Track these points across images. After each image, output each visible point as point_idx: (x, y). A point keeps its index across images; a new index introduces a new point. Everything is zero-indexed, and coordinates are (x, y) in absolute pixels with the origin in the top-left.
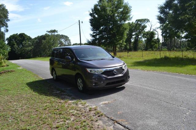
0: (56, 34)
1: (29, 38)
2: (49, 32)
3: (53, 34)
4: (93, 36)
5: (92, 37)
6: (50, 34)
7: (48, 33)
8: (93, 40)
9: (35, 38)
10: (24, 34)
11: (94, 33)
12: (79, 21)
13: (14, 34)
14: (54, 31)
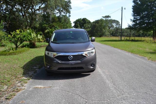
0: (109, 19)
1: (89, 22)
3: (107, 19)
4: (134, 21)
5: (132, 22)
7: (103, 18)
8: (134, 24)
9: (93, 22)
10: (86, 19)
11: (135, 18)
12: (122, 7)
13: (79, 19)
14: (108, 17)
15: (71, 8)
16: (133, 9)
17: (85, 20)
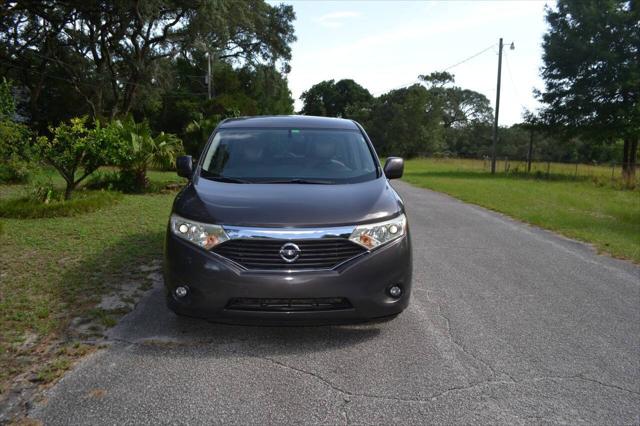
0: (448, 85)
1: (364, 95)
2: (426, 78)
3: (439, 85)
4: (547, 98)
5: (541, 101)
6: (428, 85)
7: (423, 83)
8: (548, 111)
9: (383, 98)
10: (351, 82)
11: (551, 86)
12: (501, 40)
13: (324, 82)
14: (445, 77)
15: (295, 39)
16: (544, 47)
17: (350, 86)
